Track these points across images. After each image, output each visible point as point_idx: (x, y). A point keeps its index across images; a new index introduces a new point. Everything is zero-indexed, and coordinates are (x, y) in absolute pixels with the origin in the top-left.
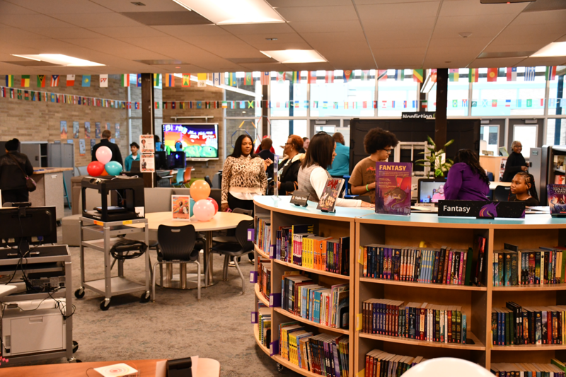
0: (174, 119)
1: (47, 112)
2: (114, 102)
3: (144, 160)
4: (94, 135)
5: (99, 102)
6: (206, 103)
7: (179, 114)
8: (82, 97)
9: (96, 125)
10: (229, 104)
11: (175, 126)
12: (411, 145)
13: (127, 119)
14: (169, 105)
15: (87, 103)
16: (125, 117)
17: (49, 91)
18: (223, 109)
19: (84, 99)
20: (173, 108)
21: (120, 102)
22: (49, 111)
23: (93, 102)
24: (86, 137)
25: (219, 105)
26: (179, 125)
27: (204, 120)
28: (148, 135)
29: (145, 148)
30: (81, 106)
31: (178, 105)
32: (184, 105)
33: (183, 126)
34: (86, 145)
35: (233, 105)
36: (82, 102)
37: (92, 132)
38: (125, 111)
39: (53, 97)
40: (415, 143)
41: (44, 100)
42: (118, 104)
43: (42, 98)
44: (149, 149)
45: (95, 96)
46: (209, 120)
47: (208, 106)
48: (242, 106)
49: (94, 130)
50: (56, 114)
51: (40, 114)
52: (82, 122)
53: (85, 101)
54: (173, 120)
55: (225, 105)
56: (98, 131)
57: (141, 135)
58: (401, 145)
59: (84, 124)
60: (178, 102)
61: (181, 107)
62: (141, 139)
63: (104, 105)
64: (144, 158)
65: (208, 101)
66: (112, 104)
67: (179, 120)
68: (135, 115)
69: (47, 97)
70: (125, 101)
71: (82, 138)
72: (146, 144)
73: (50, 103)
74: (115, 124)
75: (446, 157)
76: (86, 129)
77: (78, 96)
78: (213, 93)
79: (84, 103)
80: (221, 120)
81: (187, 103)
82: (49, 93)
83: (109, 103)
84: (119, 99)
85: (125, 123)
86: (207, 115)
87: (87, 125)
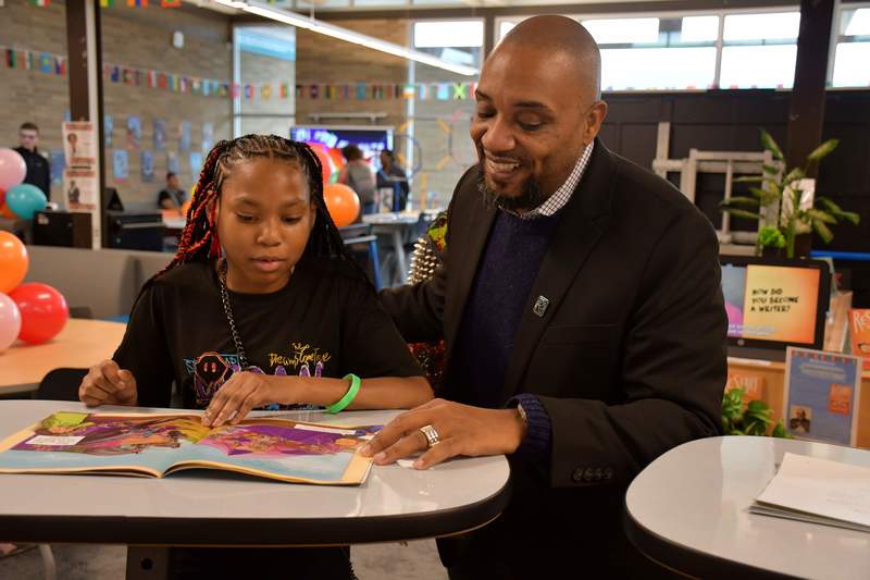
0: (312, 119)
1: (30, 91)
2: (201, 83)
3: (73, 183)
4: (150, 143)
5: (164, 82)
6: (375, 89)
7: (324, 109)
8: (121, 67)
9: (156, 125)
10: (418, 90)
11: (313, 132)
12: (726, 161)
13: (232, 117)
14: (307, 92)
15: (133, 81)
16: (226, 112)
17: (36, 48)
18: (407, 100)
19: (125, 72)
20: (314, 96)
21: (216, 84)
22: (36, 90)
23: (149, 79)
24: (130, 147)
25: (398, 92)
26: (321, 130)
27: (368, 121)
28: (82, 123)
29: (77, 155)
30: (120, 84)
31: (322, 93)
32: (333, 91)
33: (329, 131)
34: (130, 162)
35: (425, 92)
36: (121, 77)
37: (143, 138)
38: (226, 103)
39: (46, 62)
40: (739, 156)
41: (24, 67)
42: (211, 87)
43: (16, 62)
44: (83, 155)
45: (155, 69)
46: (378, 121)
47: (378, 93)
48: (443, 94)
49: (150, 133)
50: (55, 97)
51: (14, 94)
52: (121, 116)
53: (129, 76)
54: (312, 121)
55: (409, 91)
56: (160, 137)
57: (68, 121)
58: (700, 161)
59: (127, 121)
60: (322, 86)
61: (328, 95)
62: (66, 133)
63: (175, 87)
64: (74, 179)
65: (377, 84)
66: (196, 85)
67: (322, 121)
68: (249, 110)
69: (31, 60)
70: (228, 83)
71: (120, 147)
72: (79, 144)
73: (37, 73)
74: (202, 124)
75: (817, 194)
76: (130, 132)
77: (113, 66)
78: (388, 67)
79: (126, 81)
80: (400, 120)
81: (339, 88)
82: (36, 54)
83: (189, 84)
84: (212, 76)
85: (227, 125)
86: (376, 111)
87: (134, 123)
